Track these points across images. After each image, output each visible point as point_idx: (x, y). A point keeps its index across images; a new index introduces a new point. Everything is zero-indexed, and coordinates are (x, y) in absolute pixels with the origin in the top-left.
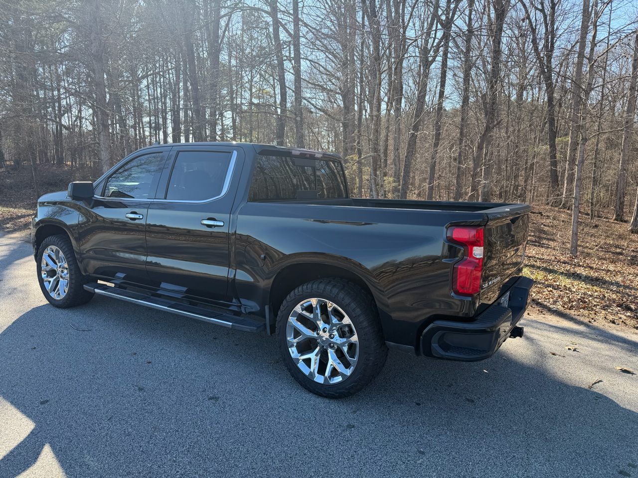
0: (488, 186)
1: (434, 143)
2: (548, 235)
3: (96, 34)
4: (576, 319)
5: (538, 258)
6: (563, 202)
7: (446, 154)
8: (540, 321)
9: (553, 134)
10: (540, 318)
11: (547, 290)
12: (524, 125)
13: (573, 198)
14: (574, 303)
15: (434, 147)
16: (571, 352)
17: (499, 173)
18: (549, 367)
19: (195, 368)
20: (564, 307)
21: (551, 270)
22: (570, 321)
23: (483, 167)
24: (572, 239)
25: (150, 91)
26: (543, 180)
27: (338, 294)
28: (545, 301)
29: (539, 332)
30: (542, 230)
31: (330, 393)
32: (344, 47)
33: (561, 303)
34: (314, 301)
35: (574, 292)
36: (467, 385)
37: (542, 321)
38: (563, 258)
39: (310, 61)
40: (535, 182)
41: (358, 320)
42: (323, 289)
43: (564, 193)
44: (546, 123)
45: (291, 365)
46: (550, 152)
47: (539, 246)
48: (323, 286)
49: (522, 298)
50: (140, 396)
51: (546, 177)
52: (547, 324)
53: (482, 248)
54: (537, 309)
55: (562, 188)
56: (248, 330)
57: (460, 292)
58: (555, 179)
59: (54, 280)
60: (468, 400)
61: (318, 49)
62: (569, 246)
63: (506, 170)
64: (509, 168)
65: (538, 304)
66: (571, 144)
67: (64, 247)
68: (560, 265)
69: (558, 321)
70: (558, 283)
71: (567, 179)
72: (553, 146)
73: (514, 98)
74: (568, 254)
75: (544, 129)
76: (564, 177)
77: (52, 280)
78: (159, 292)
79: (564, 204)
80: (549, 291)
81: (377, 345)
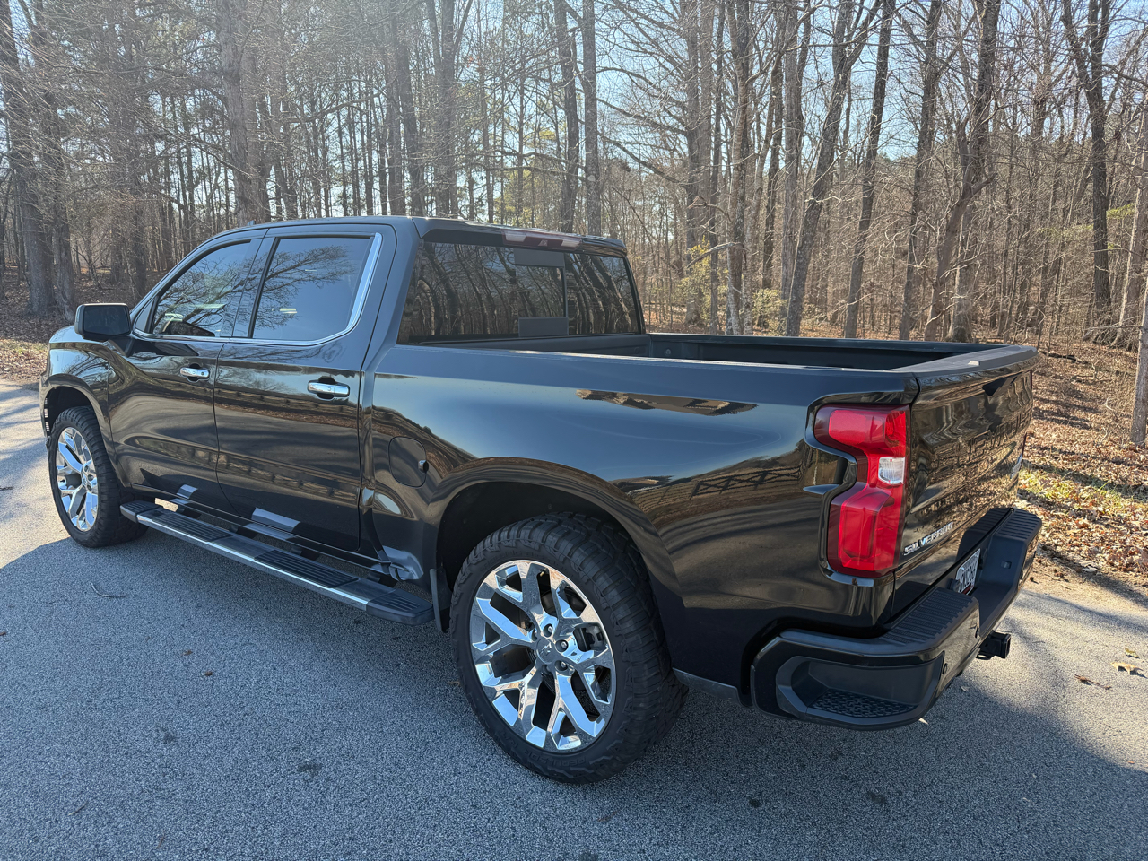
0: (967, 305)
1: (861, 222)
2: (1085, 399)
3: (228, 32)
4: (1139, 595)
5: (1061, 451)
6: (1118, 336)
7: (883, 242)
8: (1056, 597)
9: (1102, 202)
10: (1058, 589)
11: (1078, 524)
12: (1044, 187)
13: (1140, 328)
14: (1135, 558)
15: (860, 229)
16: (1125, 675)
17: (991, 281)
18: (1071, 716)
19: (296, 691)
20: (1112, 565)
21: (1086, 477)
22: (1126, 597)
23: (958, 268)
24: (1136, 410)
25: (344, 140)
26: (1079, 293)
27: (570, 555)
28: (1070, 551)
29: (1052, 622)
30: (1074, 391)
31: (557, 770)
32: (692, 43)
33: (1107, 556)
34: (523, 567)
35: (1137, 529)
36: (875, 755)
37: (1060, 597)
38: (1114, 451)
39: (628, 73)
40: (1063, 296)
41: (612, 617)
42: (540, 540)
43: (1121, 318)
44: (1088, 181)
45: (480, 700)
46: (1096, 237)
47: (1065, 423)
48: (541, 535)
49: (1010, 563)
50: (161, 756)
51: (1086, 287)
52: (1072, 605)
53: (903, 459)
54: (1054, 568)
55: (1116, 307)
56: (398, 619)
57: (846, 565)
58: (1104, 291)
59: (78, 493)
60: (873, 797)
61: (645, 52)
62: (1128, 422)
63: (1005, 273)
64: (1009, 270)
65: (1055, 556)
66: (1137, 221)
67: (87, 432)
68: (1107, 467)
69: (1097, 598)
70: (1101, 509)
71: (1128, 289)
72: (1101, 226)
73: (1024, 131)
74: (1125, 441)
75: (1083, 193)
76: (1121, 286)
77: (75, 492)
78: (249, 527)
79: (1120, 340)
80: (1081, 527)
81: (656, 675)
